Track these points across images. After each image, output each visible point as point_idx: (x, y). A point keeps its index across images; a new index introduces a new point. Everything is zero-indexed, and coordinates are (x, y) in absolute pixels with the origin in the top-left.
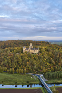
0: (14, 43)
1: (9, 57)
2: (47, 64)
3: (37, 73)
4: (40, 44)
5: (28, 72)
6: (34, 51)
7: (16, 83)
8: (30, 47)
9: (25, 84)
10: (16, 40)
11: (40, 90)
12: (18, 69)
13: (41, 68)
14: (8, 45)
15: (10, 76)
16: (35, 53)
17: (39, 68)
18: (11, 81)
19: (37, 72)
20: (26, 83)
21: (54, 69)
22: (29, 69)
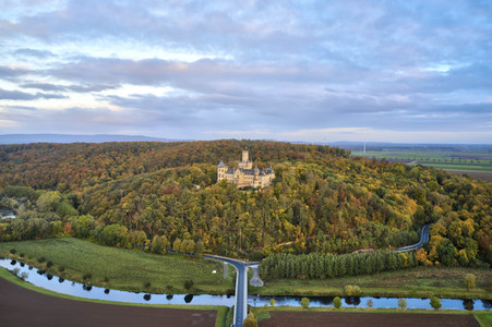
0: (212, 151)
1: (163, 198)
2: (283, 227)
3: (243, 257)
4: (302, 154)
5: (214, 252)
6: (255, 179)
7: (148, 285)
8: (240, 164)
9: (179, 292)
10: (221, 141)
11: (211, 315)
12: (178, 240)
13: (259, 240)
14: (190, 155)
15: (148, 261)
16: (256, 186)
17: (253, 239)
18: (137, 278)
19: (240, 254)
20: (181, 287)
21: (307, 245)
22: (217, 242)
